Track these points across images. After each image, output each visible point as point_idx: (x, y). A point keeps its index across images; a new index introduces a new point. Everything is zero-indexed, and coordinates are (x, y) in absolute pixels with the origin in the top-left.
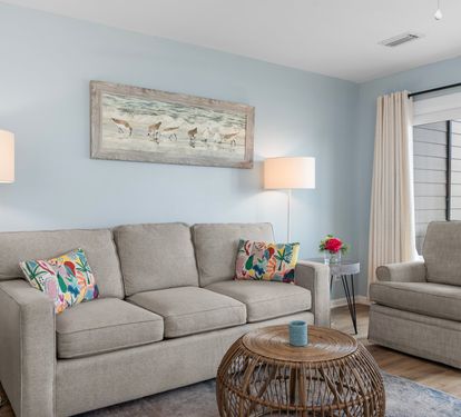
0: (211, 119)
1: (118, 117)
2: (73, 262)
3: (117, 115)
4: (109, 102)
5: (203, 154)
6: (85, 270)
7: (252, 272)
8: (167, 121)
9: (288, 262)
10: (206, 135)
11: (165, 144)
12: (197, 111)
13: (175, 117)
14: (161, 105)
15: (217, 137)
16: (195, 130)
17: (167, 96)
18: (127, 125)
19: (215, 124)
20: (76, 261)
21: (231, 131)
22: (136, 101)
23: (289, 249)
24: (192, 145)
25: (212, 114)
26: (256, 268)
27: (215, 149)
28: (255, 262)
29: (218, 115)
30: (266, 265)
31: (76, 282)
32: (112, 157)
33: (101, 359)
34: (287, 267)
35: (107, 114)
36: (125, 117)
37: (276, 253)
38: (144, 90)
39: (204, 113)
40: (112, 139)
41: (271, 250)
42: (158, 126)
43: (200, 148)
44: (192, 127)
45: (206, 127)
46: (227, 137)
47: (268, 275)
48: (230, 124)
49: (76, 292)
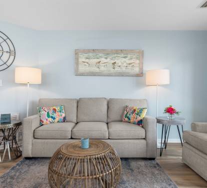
0: (122, 57)
1: (84, 61)
2: (57, 109)
3: (84, 60)
4: (81, 56)
5: (118, 72)
6: (60, 112)
7: (127, 119)
8: (103, 60)
9: (140, 116)
10: (120, 64)
11: (102, 68)
12: (116, 55)
13: (106, 58)
14: (100, 55)
15: (125, 64)
16: (115, 63)
17: (103, 51)
18: (88, 63)
19: (124, 59)
20: (58, 109)
21: (132, 61)
22: (91, 54)
23: (141, 110)
24: (114, 68)
25: (123, 55)
26: (128, 117)
27: (124, 69)
28: (128, 115)
29: (125, 55)
30: (131, 116)
31: (55, 115)
32: (82, 75)
33: (46, 141)
34: (139, 118)
35: (80, 60)
36: (87, 60)
37: (136, 112)
38: (93, 50)
39: (119, 55)
40: (82, 68)
41: (135, 110)
42: (99, 62)
43: (117, 69)
44: (113, 62)
45: (120, 61)
46: (130, 64)
47: (132, 121)
48: (131, 59)
49: (54, 119)
